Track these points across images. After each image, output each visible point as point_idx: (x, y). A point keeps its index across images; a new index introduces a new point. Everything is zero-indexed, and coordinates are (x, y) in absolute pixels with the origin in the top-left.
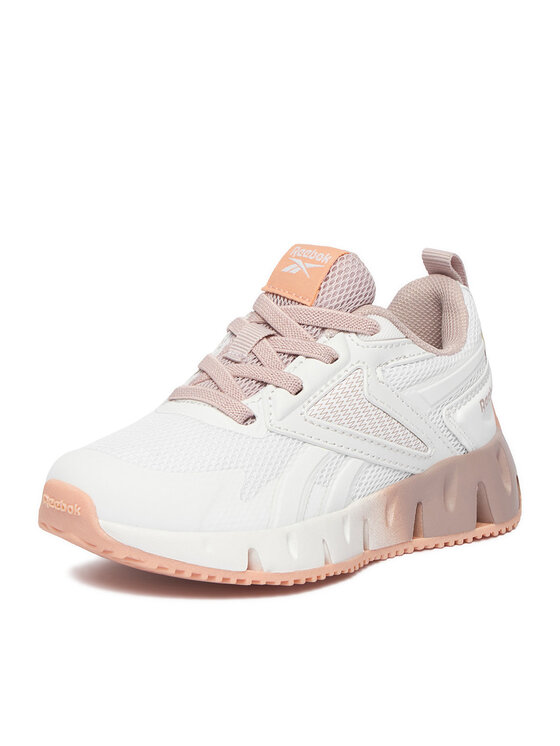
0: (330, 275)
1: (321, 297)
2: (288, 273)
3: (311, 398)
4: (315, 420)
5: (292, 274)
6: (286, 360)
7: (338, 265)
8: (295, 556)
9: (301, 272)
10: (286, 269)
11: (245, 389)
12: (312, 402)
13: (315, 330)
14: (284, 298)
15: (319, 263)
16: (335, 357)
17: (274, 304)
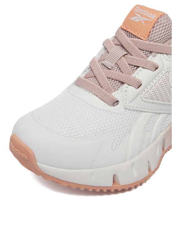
0: (155, 25)
1: (150, 36)
2: (133, 21)
3: (146, 89)
4: (147, 100)
5: (135, 22)
6: (133, 69)
7: (159, 20)
8: (135, 174)
9: (140, 22)
10: (132, 19)
11: (113, 86)
12: (146, 91)
13: (147, 53)
14: (131, 34)
15: (150, 18)
16: (157, 67)
17: (126, 36)
